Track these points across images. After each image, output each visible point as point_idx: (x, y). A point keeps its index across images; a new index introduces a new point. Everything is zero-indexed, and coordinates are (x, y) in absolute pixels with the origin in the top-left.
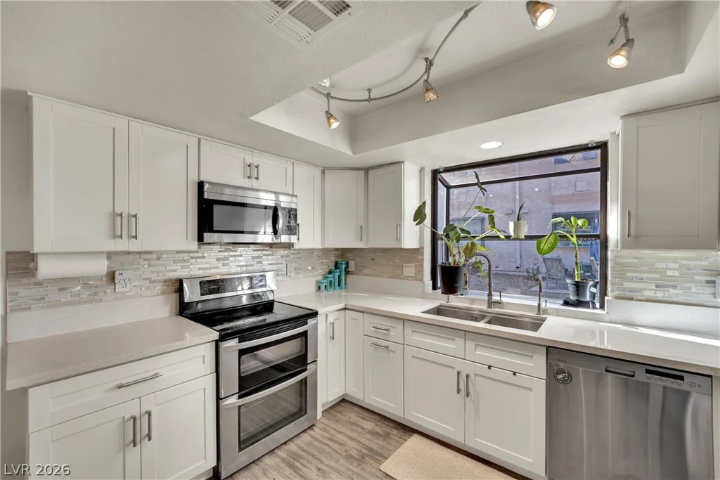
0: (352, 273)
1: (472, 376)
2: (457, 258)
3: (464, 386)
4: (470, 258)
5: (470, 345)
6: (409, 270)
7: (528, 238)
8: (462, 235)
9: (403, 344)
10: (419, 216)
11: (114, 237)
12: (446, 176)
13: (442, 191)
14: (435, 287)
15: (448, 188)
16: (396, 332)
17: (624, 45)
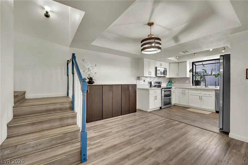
0: (173, 83)
1: (202, 96)
2: (198, 79)
3: (201, 98)
4: (202, 78)
5: (202, 91)
6: (187, 82)
7: (214, 75)
8: (199, 74)
9: (188, 93)
10: (190, 71)
11: (149, 75)
12: (195, 63)
13: (194, 66)
14: (193, 85)
15: (196, 65)
16: (187, 91)
17: (224, 49)
